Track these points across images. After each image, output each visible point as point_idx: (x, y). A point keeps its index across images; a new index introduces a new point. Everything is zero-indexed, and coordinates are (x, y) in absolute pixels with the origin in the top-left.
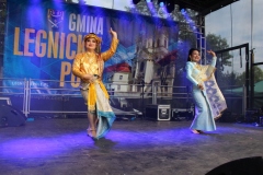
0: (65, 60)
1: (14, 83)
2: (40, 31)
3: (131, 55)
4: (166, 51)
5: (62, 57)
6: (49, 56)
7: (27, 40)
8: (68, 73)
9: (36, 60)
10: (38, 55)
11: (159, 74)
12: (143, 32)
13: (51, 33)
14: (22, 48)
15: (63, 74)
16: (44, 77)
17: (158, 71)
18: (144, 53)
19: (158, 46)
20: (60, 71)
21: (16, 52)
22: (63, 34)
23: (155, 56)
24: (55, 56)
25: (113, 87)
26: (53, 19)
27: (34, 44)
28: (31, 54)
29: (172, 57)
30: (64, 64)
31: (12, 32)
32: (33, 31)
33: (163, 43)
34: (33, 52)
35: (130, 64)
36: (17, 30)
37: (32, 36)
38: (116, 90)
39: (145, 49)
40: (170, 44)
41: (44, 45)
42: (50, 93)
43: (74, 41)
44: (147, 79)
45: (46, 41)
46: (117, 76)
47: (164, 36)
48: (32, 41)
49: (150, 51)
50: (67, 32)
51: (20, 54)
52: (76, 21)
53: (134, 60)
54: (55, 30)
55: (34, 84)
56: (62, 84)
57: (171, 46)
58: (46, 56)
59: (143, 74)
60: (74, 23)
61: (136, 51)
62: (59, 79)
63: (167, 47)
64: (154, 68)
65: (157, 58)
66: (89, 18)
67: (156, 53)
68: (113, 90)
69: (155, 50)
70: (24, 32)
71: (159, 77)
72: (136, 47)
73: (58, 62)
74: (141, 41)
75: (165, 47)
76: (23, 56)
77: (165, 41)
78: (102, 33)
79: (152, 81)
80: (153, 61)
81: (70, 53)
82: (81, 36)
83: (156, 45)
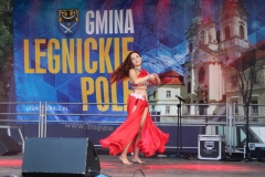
0: (86, 74)
1: (28, 109)
2: (52, 41)
3: (181, 57)
4: (244, 44)
5: (80, 71)
6: (65, 71)
7: (39, 54)
8: (91, 92)
9: (50, 78)
10: (52, 71)
12: (199, 19)
13: (64, 41)
14: (33, 65)
15: (85, 93)
16: (62, 99)
17: (234, 80)
18: (202, 53)
19: (228, 37)
20: (80, 89)
21: (28, 70)
22: (79, 41)
24: (72, 71)
25: (157, 109)
27: (46, 58)
28: (44, 71)
29: (259, 54)
30: (84, 80)
32: (43, 41)
33: (236, 31)
34: (46, 67)
35: (180, 72)
36: (26, 42)
37: (43, 47)
38: (163, 113)
39: (204, 47)
40: (250, 32)
41: (57, 57)
42: (70, 120)
43: (95, 47)
45: (58, 52)
46: (162, 92)
47: (237, 19)
48: (43, 54)
49: (214, 47)
50: (85, 36)
51: (31, 71)
52: (94, 20)
53: (186, 66)
54: (69, 36)
56: (85, 108)
57: (254, 34)
58: (61, 71)
59: (207, 86)
60: (92, 23)
61: (188, 51)
62: (81, 101)
63: (246, 37)
64: (224, 75)
65: (227, 59)
66: (111, 12)
67: (226, 50)
68: (159, 113)
69: (223, 46)
70: (34, 44)
71: (237, 89)
72: (187, 44)
73: (76, 78)
74: (196, 34)
75: (242, 37)
76: (35, 74)
77: (241, 28)
78: (132, 32)
79: (224, 97)
80: (221, 63)
81: (91, 64)
82: (102, 40)
83: (223, 37)
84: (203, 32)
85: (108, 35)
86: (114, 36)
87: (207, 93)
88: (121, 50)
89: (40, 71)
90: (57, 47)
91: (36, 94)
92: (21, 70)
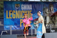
0: (21, 18)
1: (7, 27)
2: (13, 11)
4: (53, 12)
5: (20, 18)
6: (17, 18)
7: (10, 14)
9: (13, 19)
10: (13, 18)
11: (51, 20)
12: (45, 7)
14: (9, 16)
15: (21, 23)
16: (15, 24)
17: (51, 19)
18: (46, 14)
19: (50, 11)
20: (20, 22)
21: (7, 18)
22: (20, 11)
23: (49, 14)
24: (18, 18)
25: (36, 26)
26: (17, 7)
27: (12, 15)
28: (11, 18)
30: (21, 20)
31: (6, 12)
32: (11, 11)
34: (12, 17)
37: (11, 12)
39: (46, 13)
40: (54, 10)
41: (15, 15)
42: (17, 29)
43: (23, 13)
44: (48, 22)
45: (15, 14)
46: (37, 22)
47: (52, 7)
48: (11, 14)
49: (48, 13)
50: (21, 10)
51: (8, 18)
52: (23, 6)
54: (17, 10)
55: (12, 26)
56: (21, 26)
57: (55, 10)
58: (16, 18)
59: (46, 21)
60: (23, 7)
61: (43, 13)
62: (20, 24)
63: (54, 11)
64: (49, 18)
65: (50, 15)
66: (27, 5)
67: (50, 13)
68: (37, 26)
69: (49, 13)
70: (9, 12)
71: (52, 21)
72: (43, 12)
73: (19, 19)
74: (44, 10)
75: (53, 11)
76: (9, 19)
77: (53, 9)
78: (32, 9)
79: (49, 23)
80: (49, 16)
81: (23, 16)
82: (25, 11)
83: (49, 11)
84: (46, 10)
85: (27, 10)
86: (28, 10)
87: (46, 22)
88: (29, 13)
89: (10, 18)
90: (15, 12)
91: (9, 23)
92: (6, 18)
